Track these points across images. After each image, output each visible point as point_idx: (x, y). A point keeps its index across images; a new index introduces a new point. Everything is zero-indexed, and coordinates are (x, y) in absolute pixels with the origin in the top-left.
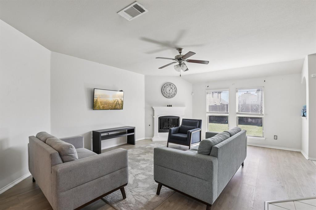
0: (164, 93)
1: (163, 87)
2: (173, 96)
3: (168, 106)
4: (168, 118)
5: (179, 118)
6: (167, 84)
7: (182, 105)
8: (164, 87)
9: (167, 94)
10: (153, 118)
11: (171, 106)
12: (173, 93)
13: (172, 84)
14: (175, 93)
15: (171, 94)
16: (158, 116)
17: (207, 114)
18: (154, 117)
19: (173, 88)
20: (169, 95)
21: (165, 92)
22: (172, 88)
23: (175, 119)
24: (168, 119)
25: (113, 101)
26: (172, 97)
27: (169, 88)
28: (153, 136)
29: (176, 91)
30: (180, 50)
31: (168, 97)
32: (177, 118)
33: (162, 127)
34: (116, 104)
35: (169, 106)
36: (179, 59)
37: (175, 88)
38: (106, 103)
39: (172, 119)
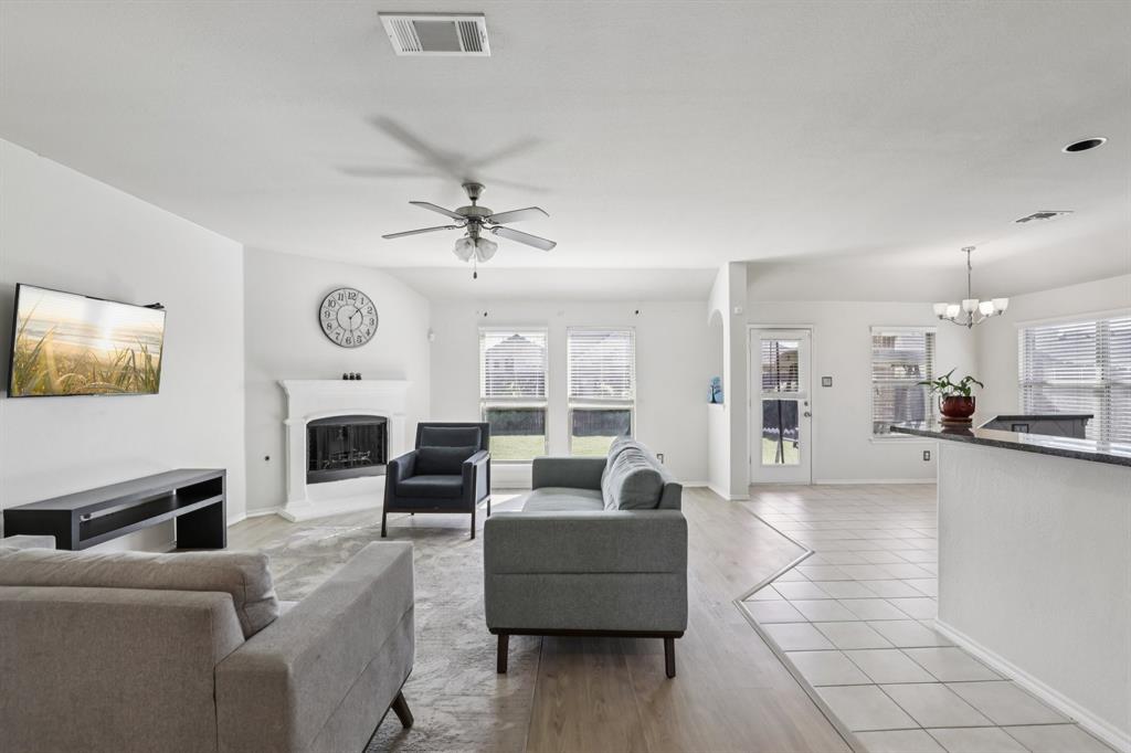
0: (330, 326)
1: (326, 304)
2: (364, 340)
3: (345, 378)
4: (343, 424)
5: (385, 424)
6: (341, 292)
7: (395, 375)
8: (330, 304)
9: (342, 332)
10: (284, 428)
11: (358, 378)
12: (364, 329)
13: (360, 296)
14: (371, 332)
15: (356, 334)
16: (306, 418)
17: (482, 404)
18: (288, 422)
19: (364, 311)
20: (348, 334)
21: (335, 324)
22: (358, 310)
23: (369, 427)
24: (345, 429)
25: (114, 357)
26: (360, 343)
27: (347, 310)
28: (284, 500)
29: (374, 322)
30: (474, 189)
31: (344, 343)
32: (378, 422)
33: (319, 463)
34: (126, 368)
35: (352, 378)
36: (473, 219)
37: (373, 309)
38: (82, 364)
39: (357, 427)
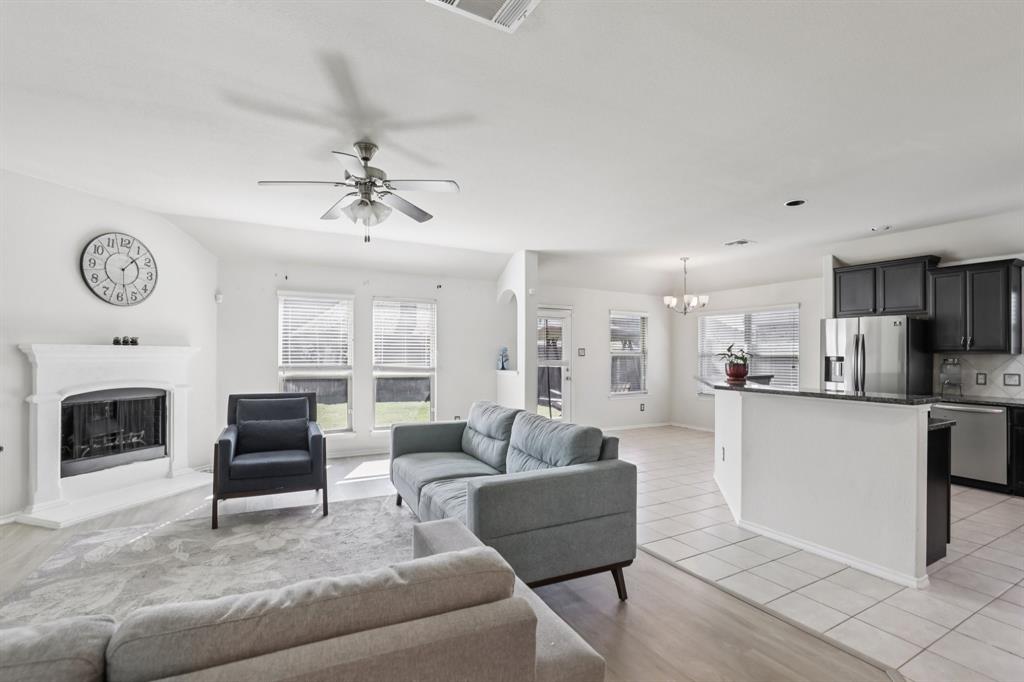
0: (95, 278)
1: (91, 248)
2: (139, 298)
3: (116, 342)
4: (109, 399)
5: (164, 398)
6: (112, 237)
7: (178, 340)
8: (96, 249)
9: (111, 285)
10: (26, 408)
11: (134, 342)
12: (140, 284)
13: (136, 244)
14: (149, 288)
15: (130, 289)
16: (60, 393)
17: (281, 373)
18: (35, 399)
19: (141, 263)
20: (119, 290)
21: (102, 275)
22: (134, 261)
23: (143, 401)
24: (115, 404)
26: (135, 300)
27: (118, 260)
28: (26, 501)
29: (154, 277)
30: (367, 148)
31: (114, 299)
32: (156, 400)
33: (77, 447)
35: (126, 342)
37: (151, 261)
39: (130, 402)
